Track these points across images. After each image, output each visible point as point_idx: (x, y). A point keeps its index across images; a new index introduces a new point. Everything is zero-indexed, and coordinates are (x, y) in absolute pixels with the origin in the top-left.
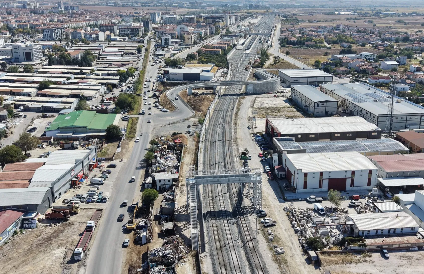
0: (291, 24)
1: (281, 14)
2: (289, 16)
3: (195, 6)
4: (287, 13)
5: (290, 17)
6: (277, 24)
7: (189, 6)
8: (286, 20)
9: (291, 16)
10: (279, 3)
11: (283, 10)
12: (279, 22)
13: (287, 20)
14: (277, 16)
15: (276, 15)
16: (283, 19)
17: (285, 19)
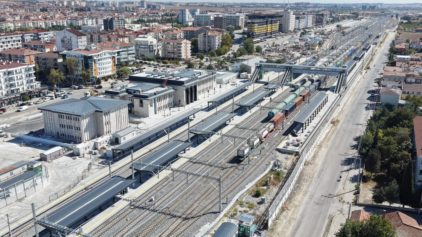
0: (417, 31)
1: (401, 15)
2: (412, 18)
3: (298, 7)
4: (410, 14)
5: (414, 19)
6: (387, 31)
7: (293, 7)
8: (406, 23)
9: (416, 18)
10: (402, 6)
11: (404, 12)
12: (394, 26)
13: (409, 23)
14: (394, 18)
15: (392, 16)
16: (402, 22)
17: (405, 21)
